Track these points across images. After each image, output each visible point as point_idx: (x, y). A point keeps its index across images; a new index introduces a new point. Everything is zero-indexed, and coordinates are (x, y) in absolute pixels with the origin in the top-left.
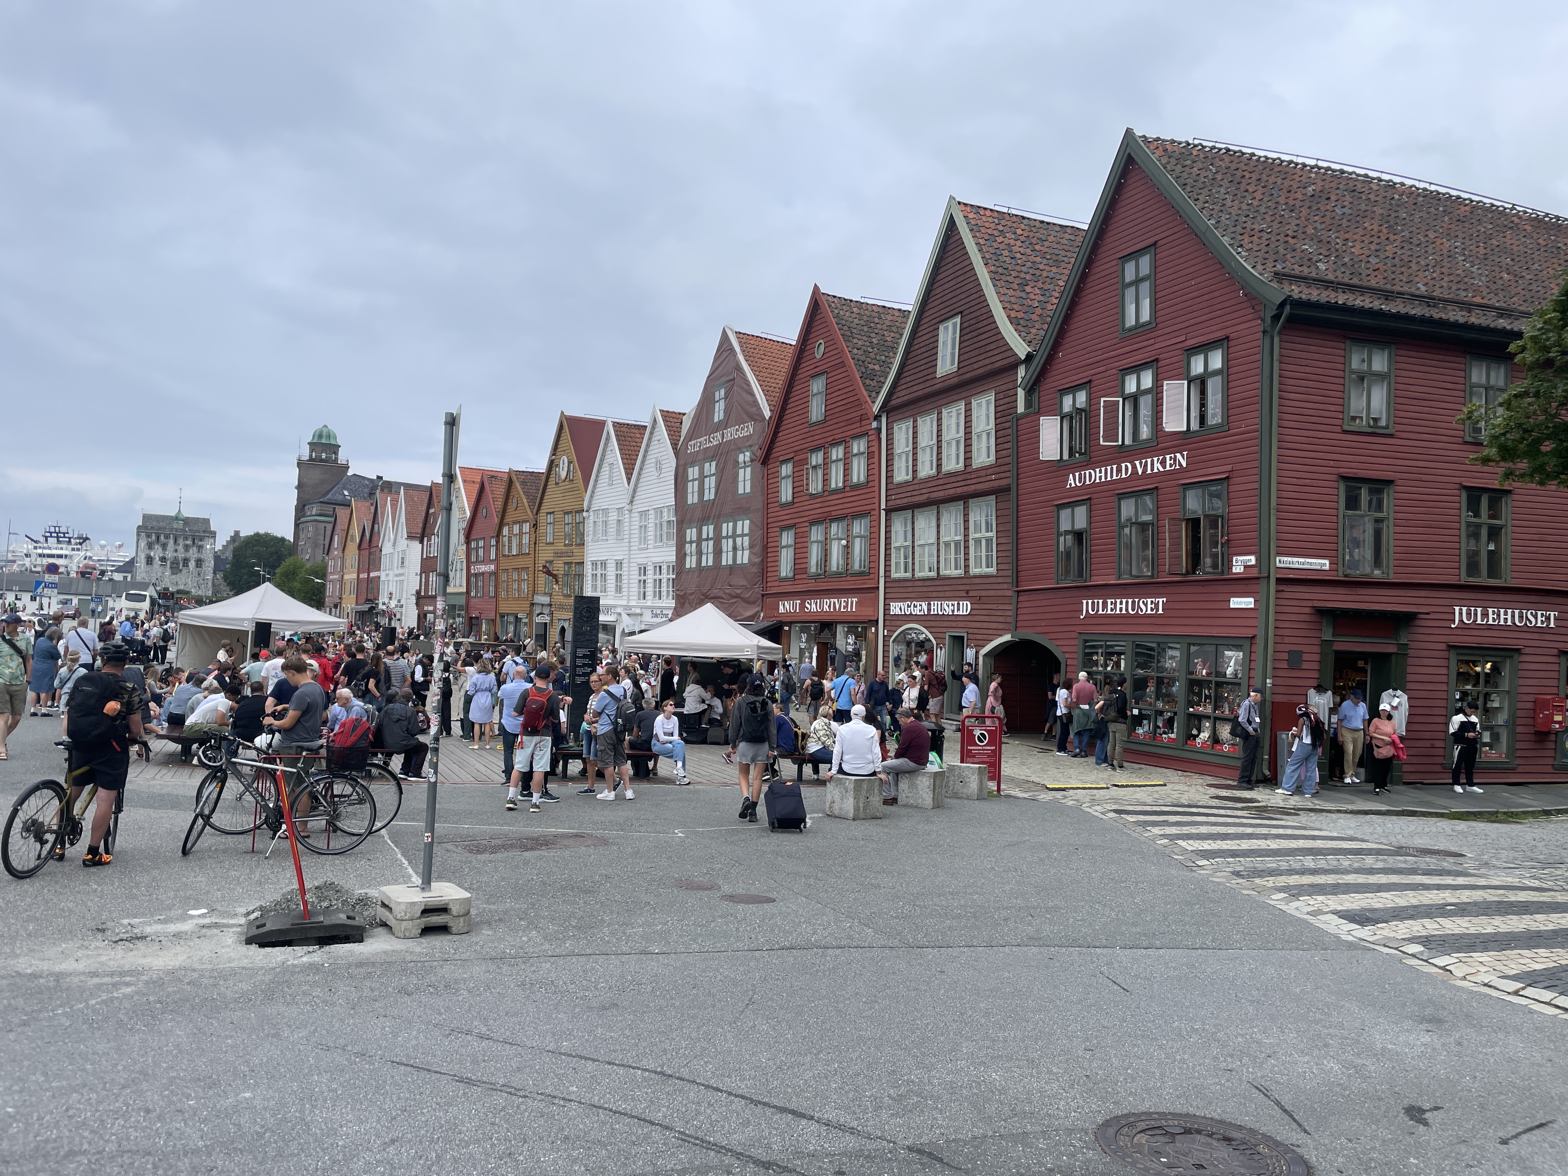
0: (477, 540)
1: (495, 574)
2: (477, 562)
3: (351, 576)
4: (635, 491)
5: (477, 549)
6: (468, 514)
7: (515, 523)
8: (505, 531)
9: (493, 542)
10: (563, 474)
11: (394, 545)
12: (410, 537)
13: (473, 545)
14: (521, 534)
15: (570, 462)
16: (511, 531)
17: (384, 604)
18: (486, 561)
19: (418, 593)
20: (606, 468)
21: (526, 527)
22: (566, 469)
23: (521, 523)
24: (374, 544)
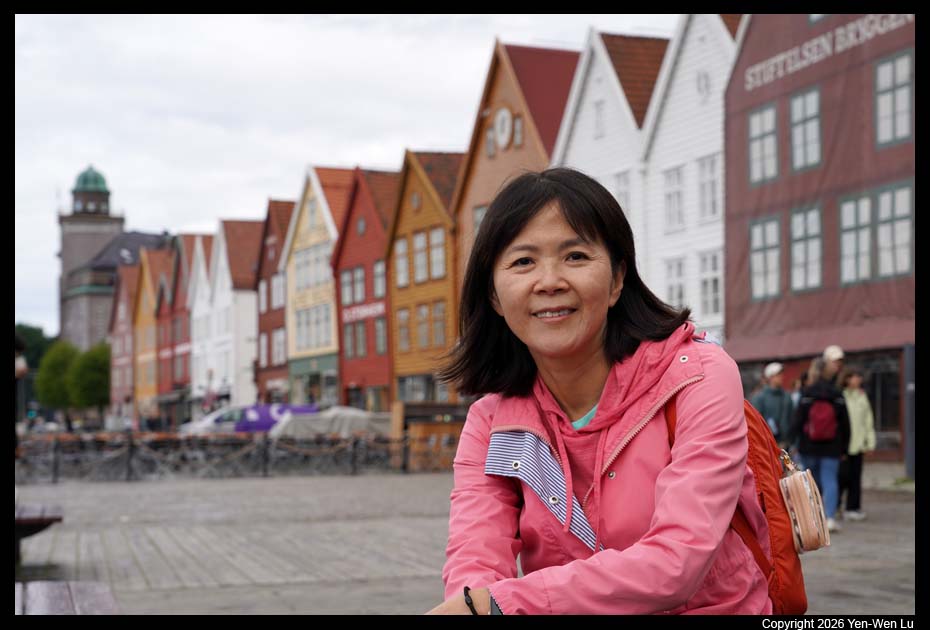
0: (351, 270)
1: (387, 317)
2: (354, 304)
3: (147, 357)
4: (653, 137)
5: (353, 283)
6: (333, 234)
7: (417, 232)
8: (400, 247)
9: (380, 268)
10: (502, 139)
11: (212, 300)
12: (238, 286)
13: (346, 278)
14: (428, 248)
15: (515, 117)
16: (410, 246)
17: (200, 388)
18: (370, 298)
19: (256, 363)
20: (588, 113)
21: (438, 237)
22: (508, 129)
23: (427, 230)
24: (179, 306)
